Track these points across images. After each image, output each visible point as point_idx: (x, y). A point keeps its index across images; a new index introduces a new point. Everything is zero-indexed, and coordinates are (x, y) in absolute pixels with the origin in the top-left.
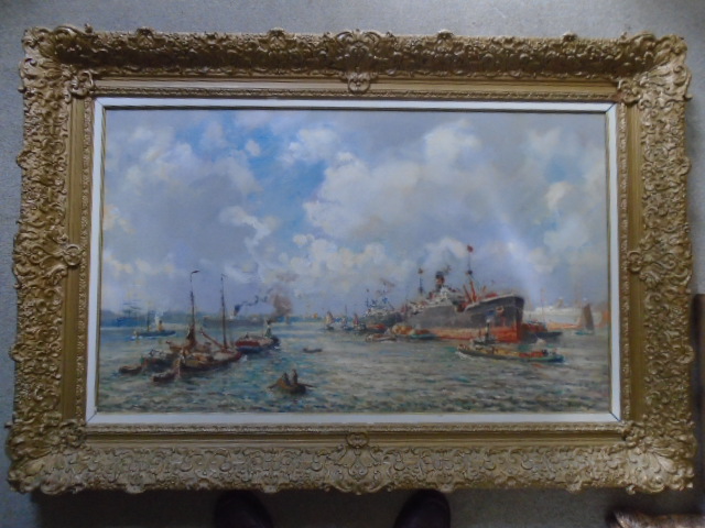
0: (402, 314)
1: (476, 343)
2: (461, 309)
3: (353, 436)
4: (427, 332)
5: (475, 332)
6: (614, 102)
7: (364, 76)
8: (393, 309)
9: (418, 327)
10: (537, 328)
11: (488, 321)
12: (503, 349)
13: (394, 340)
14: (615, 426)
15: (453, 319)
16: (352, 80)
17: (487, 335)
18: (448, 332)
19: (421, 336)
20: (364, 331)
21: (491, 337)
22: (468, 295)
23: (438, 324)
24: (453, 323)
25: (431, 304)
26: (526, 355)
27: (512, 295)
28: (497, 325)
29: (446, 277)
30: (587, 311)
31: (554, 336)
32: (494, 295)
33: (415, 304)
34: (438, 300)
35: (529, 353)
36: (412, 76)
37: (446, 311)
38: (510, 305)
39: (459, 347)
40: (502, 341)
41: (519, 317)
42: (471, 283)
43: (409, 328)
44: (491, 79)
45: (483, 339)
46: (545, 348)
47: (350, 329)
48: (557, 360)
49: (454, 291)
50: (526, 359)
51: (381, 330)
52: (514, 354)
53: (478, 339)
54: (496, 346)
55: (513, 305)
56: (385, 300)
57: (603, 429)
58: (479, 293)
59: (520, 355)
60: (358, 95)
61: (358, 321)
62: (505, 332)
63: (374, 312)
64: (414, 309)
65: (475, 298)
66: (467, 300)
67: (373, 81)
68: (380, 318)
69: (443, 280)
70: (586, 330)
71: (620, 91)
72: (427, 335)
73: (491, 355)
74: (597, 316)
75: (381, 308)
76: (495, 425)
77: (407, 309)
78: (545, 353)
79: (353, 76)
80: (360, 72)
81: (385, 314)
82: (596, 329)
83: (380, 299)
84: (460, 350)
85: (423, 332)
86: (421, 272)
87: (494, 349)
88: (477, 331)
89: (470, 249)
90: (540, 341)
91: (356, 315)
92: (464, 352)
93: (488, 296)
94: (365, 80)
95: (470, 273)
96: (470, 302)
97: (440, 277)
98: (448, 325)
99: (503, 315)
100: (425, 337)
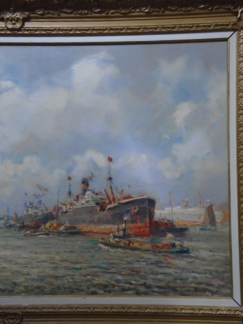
0: (54, 213)
1: (115, 237)
2: (103, 209)
3: (9, 316)
4: (74, 228)
5: (114, 227)
6: (235, 30)
7: (18, 15)
8: (47, 209)
9: (67, 224)
10: (166, 224)
11: (125, 218)
12: (137, 242)
13: (47, 234)
14: (236, 311)
15: (96, 217)
16: (8, 19)
17: (124, 230)
18: (92, 227)
19: (69, 231)
20: (23, 227)
21: (128, 232)
22: (108, 197)
23: (83, 221)
24: (96, 220)
25: (78, 205)
26: (158, 247)
27: (145, 197)
28: (133, 222)
29: (90, 183)
30: (210, 210)
31: (180, 232)
32: (130, 197)
33: (64, 205)
34: (83, 202)
35: (160, 245)
36: (59, 15)
37: (91, 211)
38: (143, 206)
39: (101, 240)
40: (137, 235)
41: (151, 215)
42: (111, 188)
43: (59, 225)
44: (125, 15)
45: (121, 233)
46: (173, 242)
47: (11, 226)
48: (184, 252)
49: (97, 194)
50: (158, 250)
51: (36, 227)
52: (147, 246)
53: (117, 234)
54: (132, 239)
55: (146, 205)
56: (40, 202)
57: (225, 312)
58: (117, 195)
59: (153, 247)
60: (14, 32)
61: (17, 219)
62: (140, 228)
63: (31, 212)
64: (64, 209)
65: (114, 199)
66: (107, 201)
67: (25, 20)
68: (36, 216)
69: (87, 185)
70: (209, 226)
71: (240, 19)
72: (74, 231)
73: (127, 247)
74: (218, 215)
75: (36, 208)
76: (130, 307)
77: (58, 209)
78: (174, 245)
79: (8, 15)
80: (14, 12)
81: (40, 213)
82: (218, 226)
83: (36, 201)
84: (102, 243)
85: (71, 228)
86: (70, 178)
87: (130, 242)
88: (117, 227)
89: (110, 160)
90: (170, 235)
91: (16, 215)
92: (106, 244)
93: (125, 198)
94: (18, 19)
95: (110, 179)
96: (110, 203)
97: (85, 183)
98: (92, 222)
99: (138, 213)
100: (73, 232)
